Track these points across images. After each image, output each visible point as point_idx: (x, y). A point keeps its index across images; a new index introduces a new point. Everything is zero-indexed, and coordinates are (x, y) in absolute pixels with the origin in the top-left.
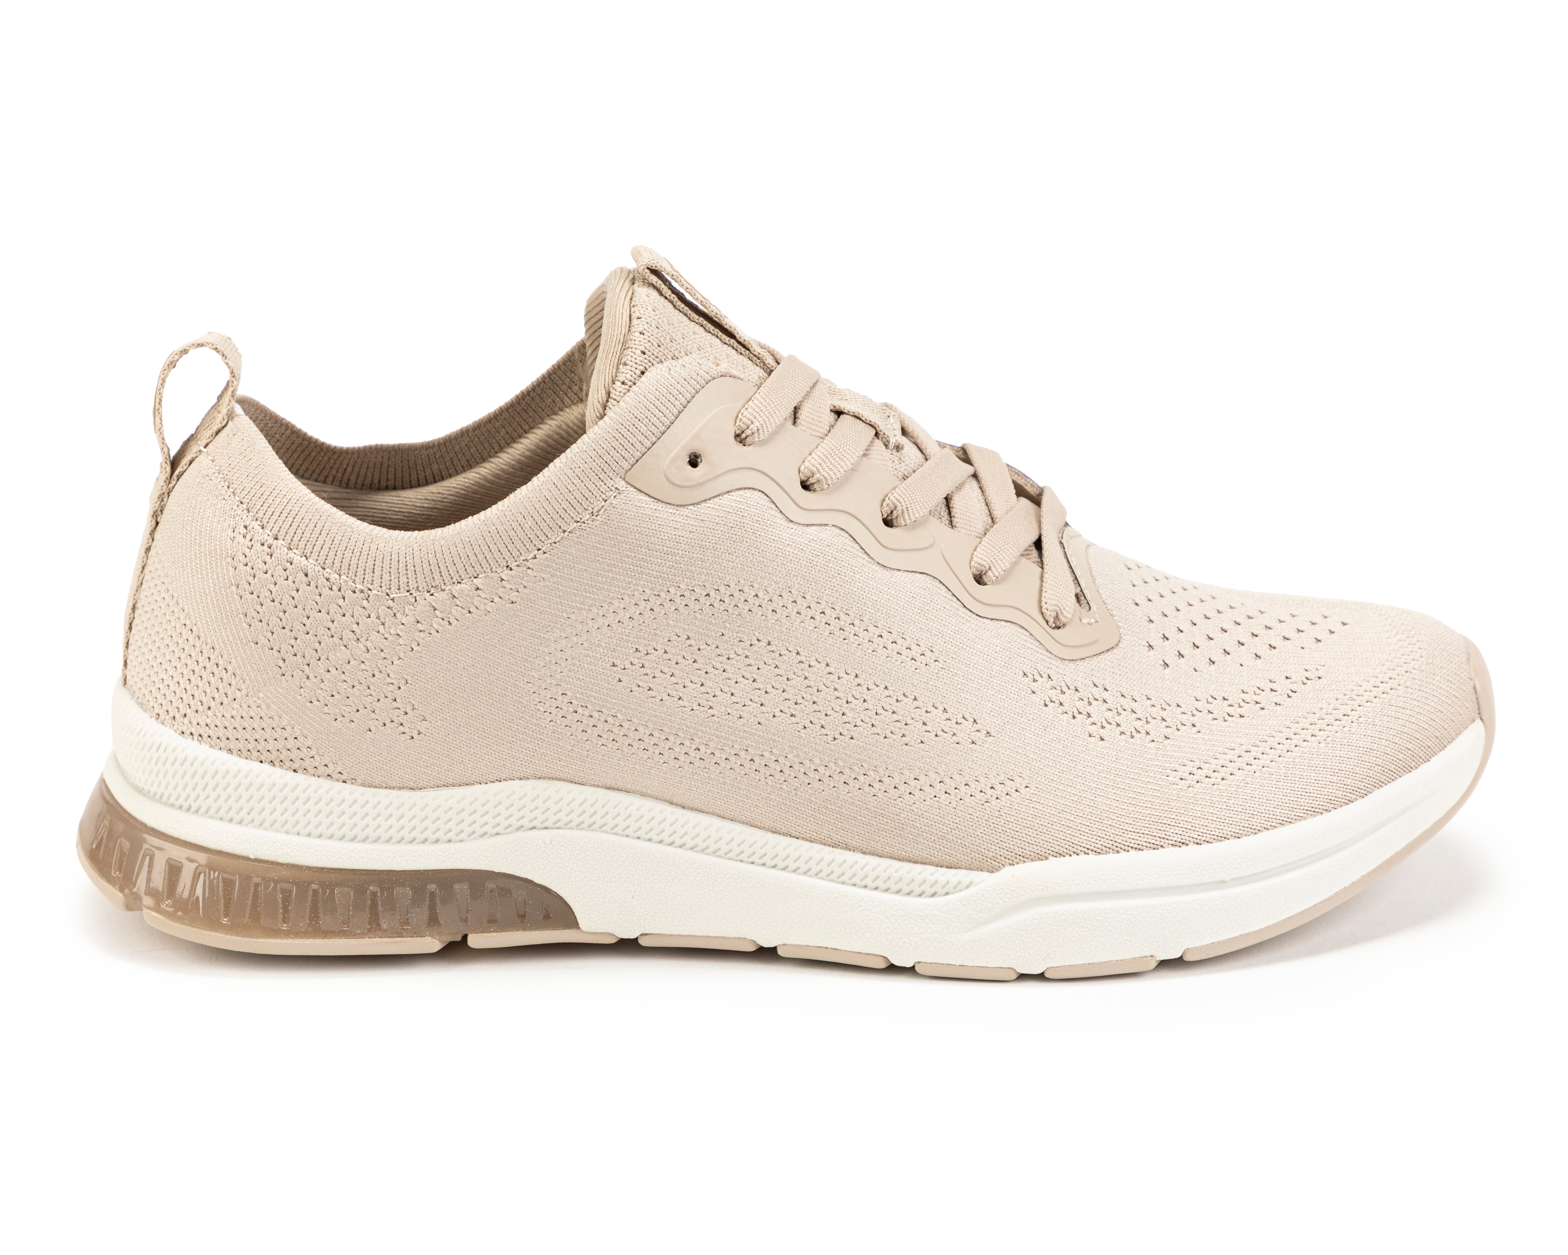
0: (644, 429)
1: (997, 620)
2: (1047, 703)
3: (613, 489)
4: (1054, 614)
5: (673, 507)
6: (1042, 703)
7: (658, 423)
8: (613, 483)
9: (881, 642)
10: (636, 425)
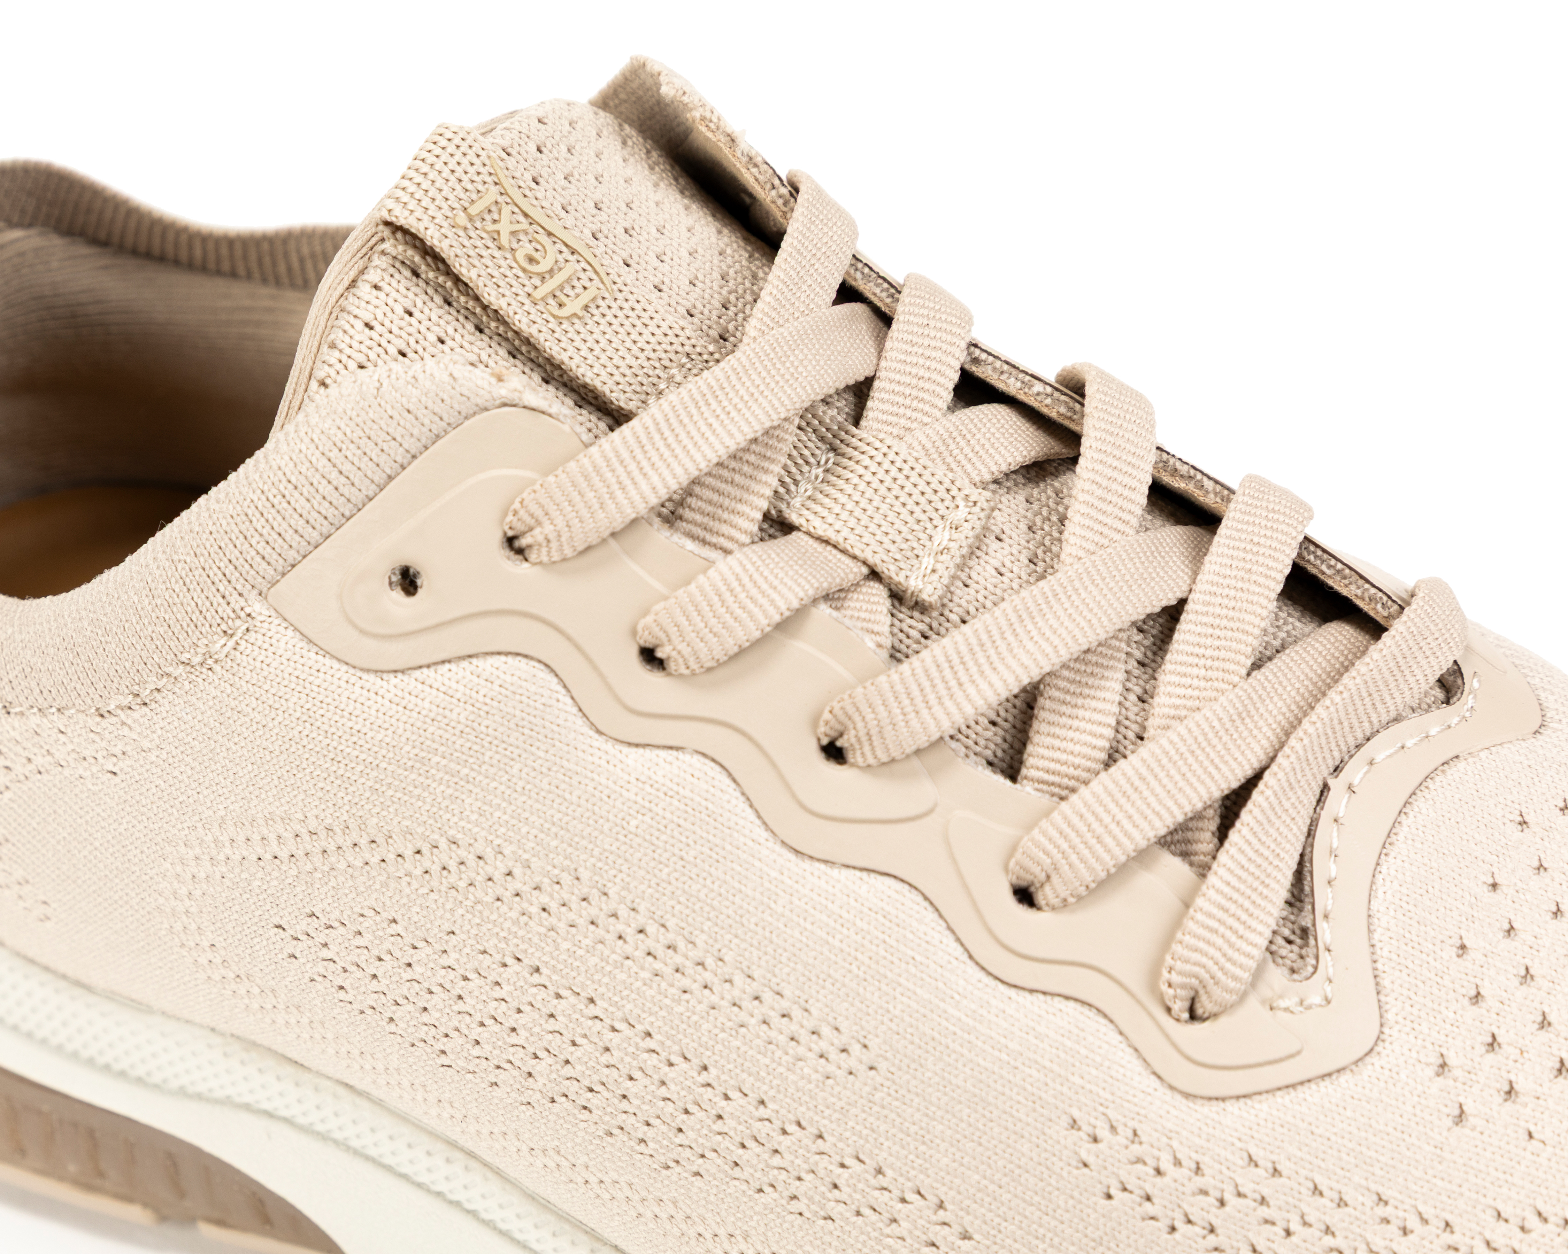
0: (301, 504)
1: (1044, 993)
2: (1113, 1192)
3: (242, 614)
4: (1186, 994)
5: (352, 671)
6: (1100, 1190)
7: (334, 497)
8: (243, 604)
9: (759, 1011)
10: (288, 497)
